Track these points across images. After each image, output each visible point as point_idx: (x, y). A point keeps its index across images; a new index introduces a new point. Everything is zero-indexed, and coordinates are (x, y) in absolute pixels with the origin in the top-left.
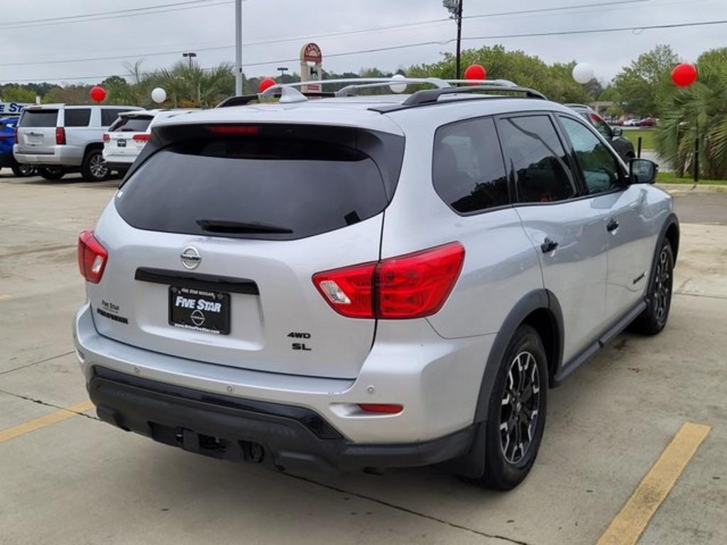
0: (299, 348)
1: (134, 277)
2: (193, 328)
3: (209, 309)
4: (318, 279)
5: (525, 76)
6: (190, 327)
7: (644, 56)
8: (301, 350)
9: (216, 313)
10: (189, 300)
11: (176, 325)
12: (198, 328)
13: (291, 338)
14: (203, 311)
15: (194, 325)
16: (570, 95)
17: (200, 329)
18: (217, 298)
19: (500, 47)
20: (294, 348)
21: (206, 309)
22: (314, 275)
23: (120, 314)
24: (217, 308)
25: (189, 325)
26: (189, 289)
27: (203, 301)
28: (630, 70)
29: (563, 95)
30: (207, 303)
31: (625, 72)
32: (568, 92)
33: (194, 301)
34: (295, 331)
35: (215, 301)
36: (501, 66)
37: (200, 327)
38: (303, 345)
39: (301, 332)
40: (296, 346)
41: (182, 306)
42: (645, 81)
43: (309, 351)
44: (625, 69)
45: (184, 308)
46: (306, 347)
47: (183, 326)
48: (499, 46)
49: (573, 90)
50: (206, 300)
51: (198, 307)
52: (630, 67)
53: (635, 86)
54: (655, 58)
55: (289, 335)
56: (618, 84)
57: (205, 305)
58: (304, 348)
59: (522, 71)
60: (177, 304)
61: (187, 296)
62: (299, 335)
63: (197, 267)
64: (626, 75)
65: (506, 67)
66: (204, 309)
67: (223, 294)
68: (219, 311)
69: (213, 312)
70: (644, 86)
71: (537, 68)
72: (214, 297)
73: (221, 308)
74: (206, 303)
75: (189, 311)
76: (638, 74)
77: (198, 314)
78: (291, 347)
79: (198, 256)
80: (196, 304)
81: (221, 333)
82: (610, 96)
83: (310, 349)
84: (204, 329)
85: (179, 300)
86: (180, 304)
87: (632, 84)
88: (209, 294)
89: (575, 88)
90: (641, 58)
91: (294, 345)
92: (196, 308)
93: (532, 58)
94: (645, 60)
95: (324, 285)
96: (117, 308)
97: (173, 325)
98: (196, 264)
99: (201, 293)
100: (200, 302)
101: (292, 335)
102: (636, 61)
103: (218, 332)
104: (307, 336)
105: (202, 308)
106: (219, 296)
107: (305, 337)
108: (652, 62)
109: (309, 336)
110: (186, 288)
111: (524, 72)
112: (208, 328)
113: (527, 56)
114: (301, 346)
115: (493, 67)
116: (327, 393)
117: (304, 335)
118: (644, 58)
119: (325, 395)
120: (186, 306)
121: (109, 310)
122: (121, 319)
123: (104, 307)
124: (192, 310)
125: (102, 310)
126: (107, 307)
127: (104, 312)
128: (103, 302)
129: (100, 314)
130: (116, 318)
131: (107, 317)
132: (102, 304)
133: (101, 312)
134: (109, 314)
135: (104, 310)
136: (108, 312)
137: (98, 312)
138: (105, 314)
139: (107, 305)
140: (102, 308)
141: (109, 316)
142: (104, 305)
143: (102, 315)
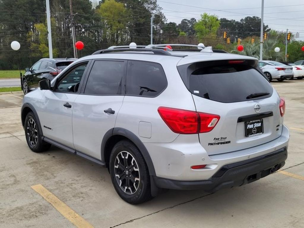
1: (237, 121)
3: (258, 126)
14: (256, 127)
15: (254, 134)
20: (277, 131)
23: (227, 140)
26: (252, 121)
30: (257, 124)
33: (253, 125)
37: (256, 133)
38: (278, 129)
45: (250, 129)
47: (251, 136)
50: (257, 123)
55: (276, 127)
61: (251, 124)
62: (278, 126)
67: (262, 119)
68: (260, 125)
72: (260, 121)
79: (260, 107)
80: (254, 125)
84: (258, 134)
86: (249, 127)
92: (254, 127)
95: (281, 108)
96: (226, 138)
97: (248, 136)
99: (255, 121)
110: (251, 121)
120: (251, 128)
121: (220, 141)
122: (227, 143)
123: (215, 141)
124: (253, 128)
125: (213, 143)
126: (218, 140)
127: (214, 143)
128: (215, 139)
129: (211, 145)
130: (224, 143)
131: (217, 144)
132: (214, 140)
133: (212, 144)
134: (219, 143)
135: (215, 142)
136: (218, 142)
137: (209, 145)
138: (215, 144)
139: (218, 139)
140: (213, 142)
141: (218, 144)
142: (215, 140)
143: (213, 145)
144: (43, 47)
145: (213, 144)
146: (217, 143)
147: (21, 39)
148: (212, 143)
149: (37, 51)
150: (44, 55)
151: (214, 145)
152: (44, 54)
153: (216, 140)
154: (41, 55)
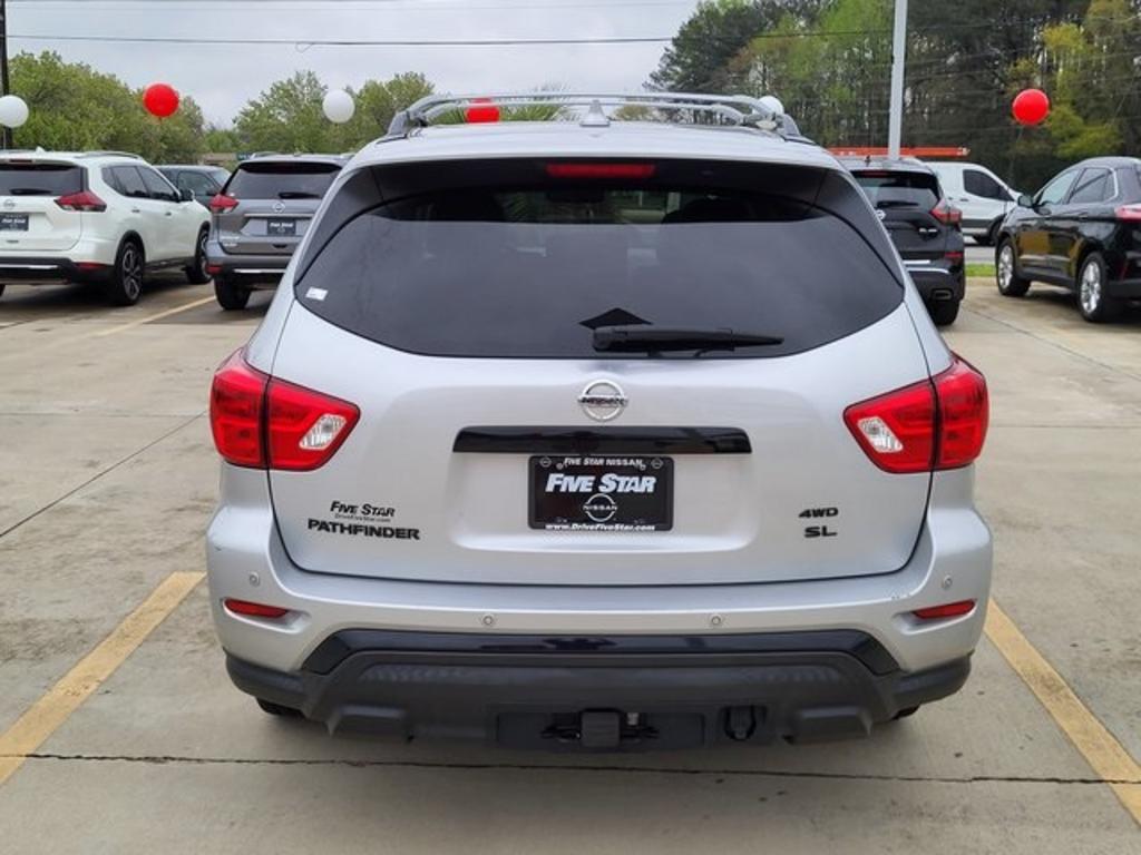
0: (817, 534)
1: (451, 447)
2: (592, 527)
3: (627, 490)
4: (852, 417)
5: (98, 106)
6: (584, 526)
7: (279, 85)
8: (821, 537)
9: (646, 493)
10: (580, 478)
11: (549, 526)
12: (602, 526)
13: (804, 519)
14: (614, 494)
15: (595, 523)
16: (171, 141)
17: (611, 527)
18: (649, 467)
19: (54, 54)
20: (807, 536)
21: (620, 490)
22: (847, 409)
23: (394, 522)
24: (648, 484)
25: (580, 522)
26: (583, 458)
27: (614, 476)
28: (260, 105)
29: (161, 141)
30: (623, 480)
31: (253, 108)
32: (168, 135)
33: (593, 478)
34: (812, 507)
35: (640, 474)
36: (58, 87)
37: (606, 523)
38: (824, 529)
39: (821, 507)
40: (812, 532)
41: (563, 489)
42: (283, 124)
43: (832, 537)
44: (252, 104)
45: (568, 494)
46: (828, 531)
47: (566, 527)
48: (51, 53)
49: (175, 131)
50: (620, 475)
51: (602, 488)
52: (259, 101)
53: (269, 130)
54: (295, 89)
55: (802, 515)
56: (243, 126)
57: (618, 483)
58: (825, 534)
59: (91, 97)
60: (550, 488)
61: (576, 471)
62: (819, 513)
63: (619, 414)
64: (254, 112)
65: (66, 90)
66: (615, 491)
67: (662, 459)
68: (651, 490)
69: (639, 494)
70: (283, 131)
71: (116, 93)
72: (643, 467)
73: (655, 485)
74: (618, 479)
75: (580, 497)
76: (271, 112)
77: (599, 501)
78: (803, 533)
79: (622, 396)
80: (597, 483)
81: (656, 529)
82: (218, 145)
83: (834, 534)
84: (617, 526)
85: (553, 481)
86: (558, 487)
87: (265, 127)
88: (632, 462)
89: (178, 129)
90: (276, 89)
91: (808, 530)
92: (596, 491)
93: (107, 77)
94: (281, 92)
95: (864, 425)
96: (391, 512)
97: (544, 528)
98: (618, 410)
99: (610, 462)
100: (605, 479)
101: (806, 514)
102: (268, 92)
103: (653, 528)
104: (832, 512)
105: (612, 488)
106: (653, 464)
107: (828, 514)
108: (291, 95)
109: (836, 512)
110: (576, 457)
111: (96, 99)
112: (626, 523)
113: (96, 73)
114: (821, 530)
115: (43, 88)
116: (890, 599)
117: (828, 510)
118: (278, 88)
119: (887, 603)
120: (573, 489)
121: (357, 518)
122: (399, 533)
123: (337, 516)
124: (587, 495)
125: (328, 521)
126: (349, 513)
127: (334, 525)
128: (334, 505)
129: (320, 529)
130: (380, 532)
131: (346, 532)
132: (332, 510)
133: (323, 526)
134: (356, 527)
135: (337, 520)
136: (354, 522)
137: (310, 526)
138: (338, 528)
139: (353, 509)
140: (330, 517)
141: (354, 530)
142: (336, 510)
143: (328, 530)
144: (1060, 116)
145: (330, 527)
146: (346, 525)
147: (984, 89)
148: (324, 523)
149: (1039, 132)
150: (1064, 148)
151: (334, 530)
152: (1063, 145)
153: (342, 513)
154: (1051, 148)
